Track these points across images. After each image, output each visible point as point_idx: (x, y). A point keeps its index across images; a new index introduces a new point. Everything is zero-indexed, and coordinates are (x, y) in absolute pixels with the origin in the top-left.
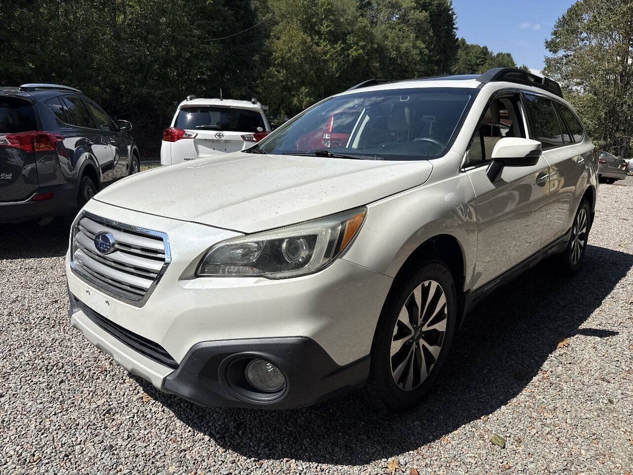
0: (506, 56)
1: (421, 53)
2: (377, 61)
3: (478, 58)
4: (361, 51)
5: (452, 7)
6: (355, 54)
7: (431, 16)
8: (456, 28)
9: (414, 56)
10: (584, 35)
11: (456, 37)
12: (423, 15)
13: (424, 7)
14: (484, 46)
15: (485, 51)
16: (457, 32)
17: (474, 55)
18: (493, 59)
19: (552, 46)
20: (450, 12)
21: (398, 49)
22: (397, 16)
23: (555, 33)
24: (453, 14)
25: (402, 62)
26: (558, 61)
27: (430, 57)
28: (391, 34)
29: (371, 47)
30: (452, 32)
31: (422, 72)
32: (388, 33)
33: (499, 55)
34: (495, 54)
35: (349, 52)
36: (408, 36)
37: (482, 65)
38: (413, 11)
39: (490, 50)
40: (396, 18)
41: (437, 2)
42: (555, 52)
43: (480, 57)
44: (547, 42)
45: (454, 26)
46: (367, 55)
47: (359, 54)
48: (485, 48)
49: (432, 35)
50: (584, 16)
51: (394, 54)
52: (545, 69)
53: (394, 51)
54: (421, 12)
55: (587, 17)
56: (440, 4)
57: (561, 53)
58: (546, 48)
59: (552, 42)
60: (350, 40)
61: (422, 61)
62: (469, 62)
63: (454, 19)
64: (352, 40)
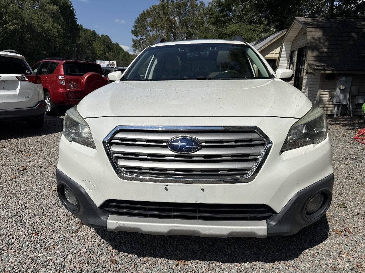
0: (106, 37)
1: (58, 31)
2: (28, 34)
3: (91, 37)
4: (16, 26)
5: (72, 5)
6: (11, 27)
7: (60, 9)
8: (77, 18)
9: (54, 32)
10: (149, 28)
11: (78, 24)
12: (55, 8)
13: (55, 4)
14: (93, 30)
15: (94, 33)
16: (77, 21)
17: (89, 35)
18: (99, 38)
19: (136, 33)
20: (71, 8)
21: (42, 27)
22: (37, 6)
23: (135, 26)
24: (74, 9)
25: (46, 36)
26: (139, 41)
27: (64, 34)
28: (36, 18)
29: (23, 25)
30: (75, 20)
31: (61, 43)
32: (33, 16)
33: (102, 36)
34: (100, 35)
35: (7, 26)
36: (47, 20)
37: (94, 41)
38: (48, 5)
39: (97, 33)
40: (37, 7)
41: (62, 1)
42: (137, 36)
43: (92, 37)
44: (132, 31)
45: (75, 17)
46: (21, 29)
47: (14, 28)
48: (94, 31)
49: (63, 20)
50: (148, 19)
51: (40, 30)
52: (133, 45)
53: (40, 28)
54: (53, 5)
55: (149, 20)
56: (64, 2)
57: (140, 37)
58: (132, 34)
59: (135, 31)
60: (6, 18)
61: (60, 36)
62: (87, 39)
63: (74, 12)
64: (7, 18)
